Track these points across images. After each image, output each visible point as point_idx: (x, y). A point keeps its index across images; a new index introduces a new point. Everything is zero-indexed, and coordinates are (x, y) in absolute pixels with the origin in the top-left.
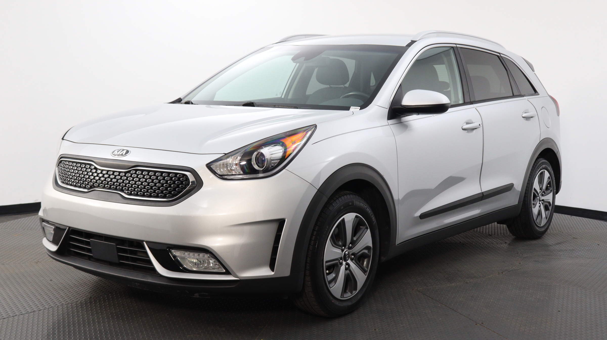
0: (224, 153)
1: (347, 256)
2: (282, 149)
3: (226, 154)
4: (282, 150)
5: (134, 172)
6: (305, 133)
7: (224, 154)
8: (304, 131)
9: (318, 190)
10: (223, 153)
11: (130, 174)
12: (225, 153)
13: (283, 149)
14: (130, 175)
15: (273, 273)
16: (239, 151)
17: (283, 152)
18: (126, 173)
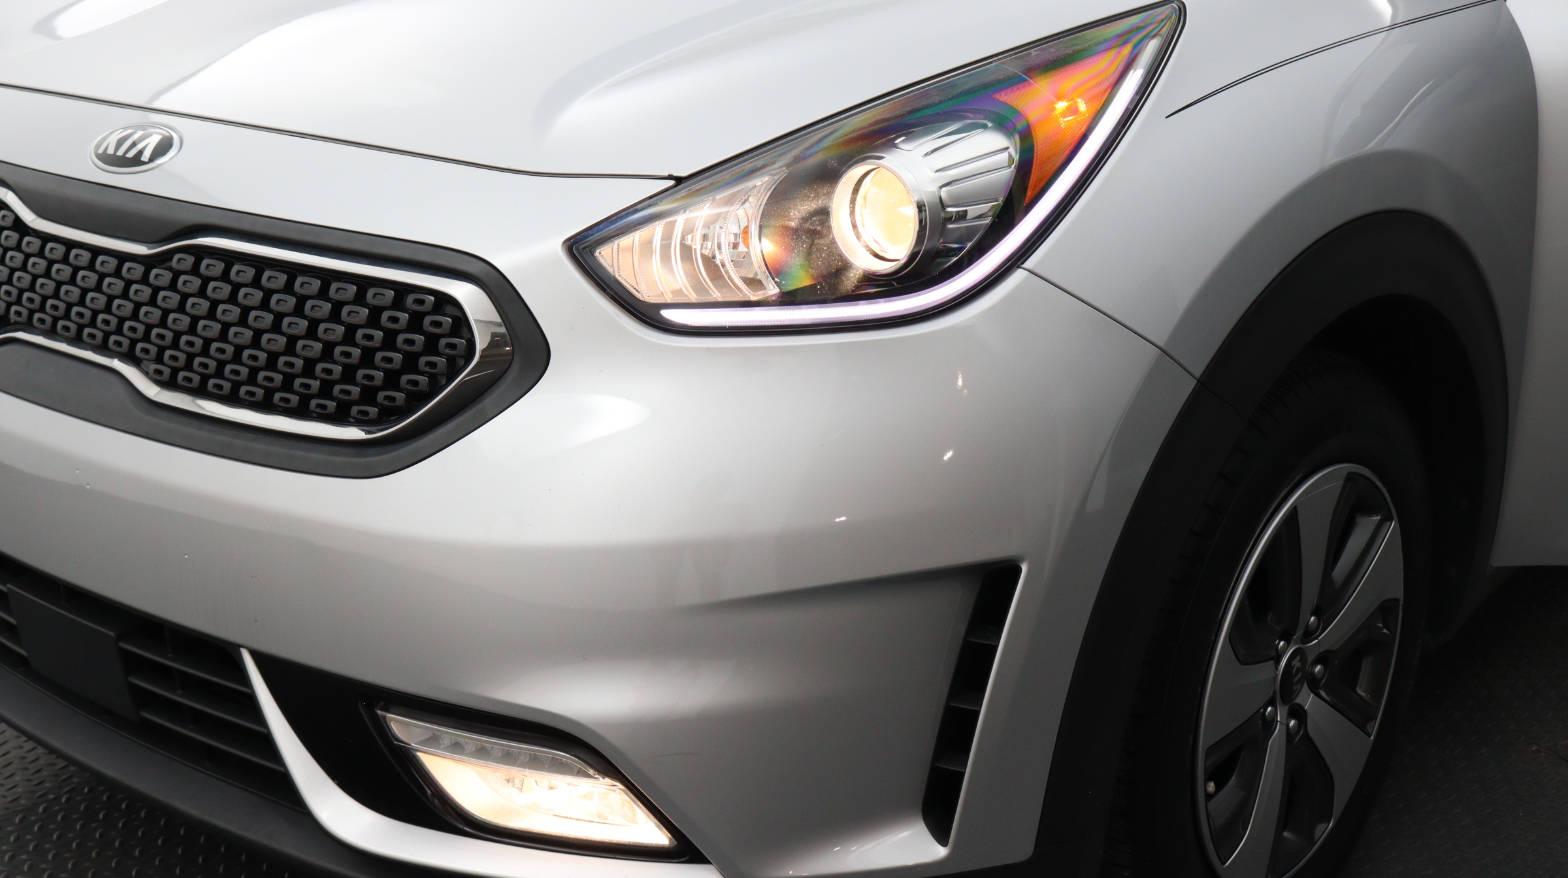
0: (670, 177)
1: (1295, 680)
2: (1007, 149)
3: (679, 180)
4: (1005, 155)
5: (190, 260)
6: (1127, 49)
7: (672, 183)
8: (1122, 39)
9: (1200, 381)
10: (666, 174)
11: (170, 269)
12: (676, 174)
13: (1012, 150)
14: (167, 276)
15: (941, 852)
16: (759, 163)
17: (1010, 166)
18: (148, 262)
